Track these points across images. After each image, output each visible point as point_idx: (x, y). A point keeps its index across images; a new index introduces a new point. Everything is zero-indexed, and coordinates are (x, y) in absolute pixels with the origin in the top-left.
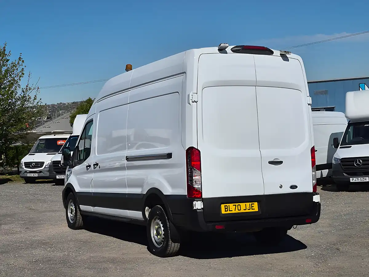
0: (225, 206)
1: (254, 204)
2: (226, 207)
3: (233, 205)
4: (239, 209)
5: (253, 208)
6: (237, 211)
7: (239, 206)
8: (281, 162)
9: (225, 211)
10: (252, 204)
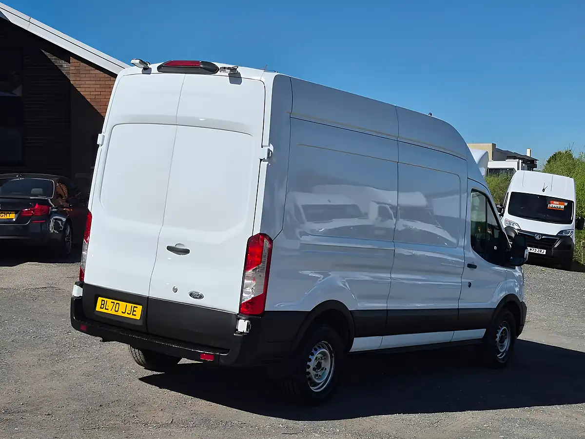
0: (102, 300)
1: (137, 307)
2: (103, 303)
3: (112, 302)
4: (117, 310)
5: (134, 313)
6: (113, 312)
7: (118, 305)
8: (186, 252)
9: (101, 308)
10: (134, 307)
